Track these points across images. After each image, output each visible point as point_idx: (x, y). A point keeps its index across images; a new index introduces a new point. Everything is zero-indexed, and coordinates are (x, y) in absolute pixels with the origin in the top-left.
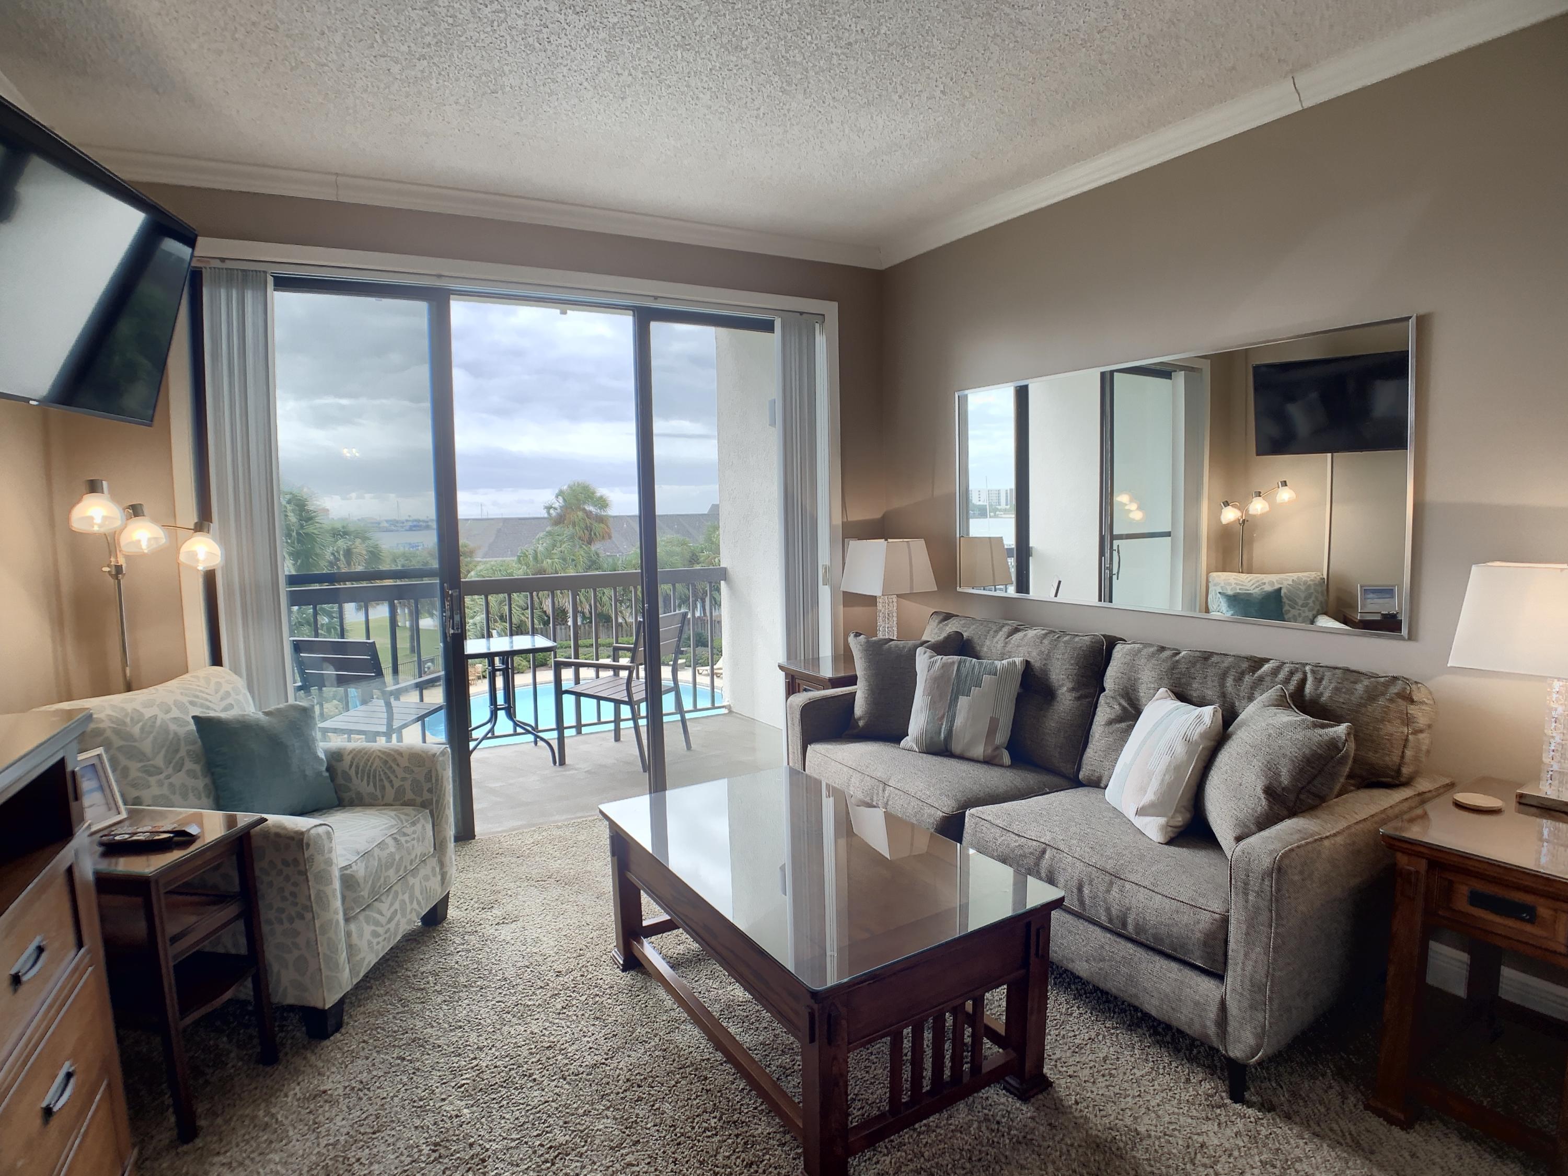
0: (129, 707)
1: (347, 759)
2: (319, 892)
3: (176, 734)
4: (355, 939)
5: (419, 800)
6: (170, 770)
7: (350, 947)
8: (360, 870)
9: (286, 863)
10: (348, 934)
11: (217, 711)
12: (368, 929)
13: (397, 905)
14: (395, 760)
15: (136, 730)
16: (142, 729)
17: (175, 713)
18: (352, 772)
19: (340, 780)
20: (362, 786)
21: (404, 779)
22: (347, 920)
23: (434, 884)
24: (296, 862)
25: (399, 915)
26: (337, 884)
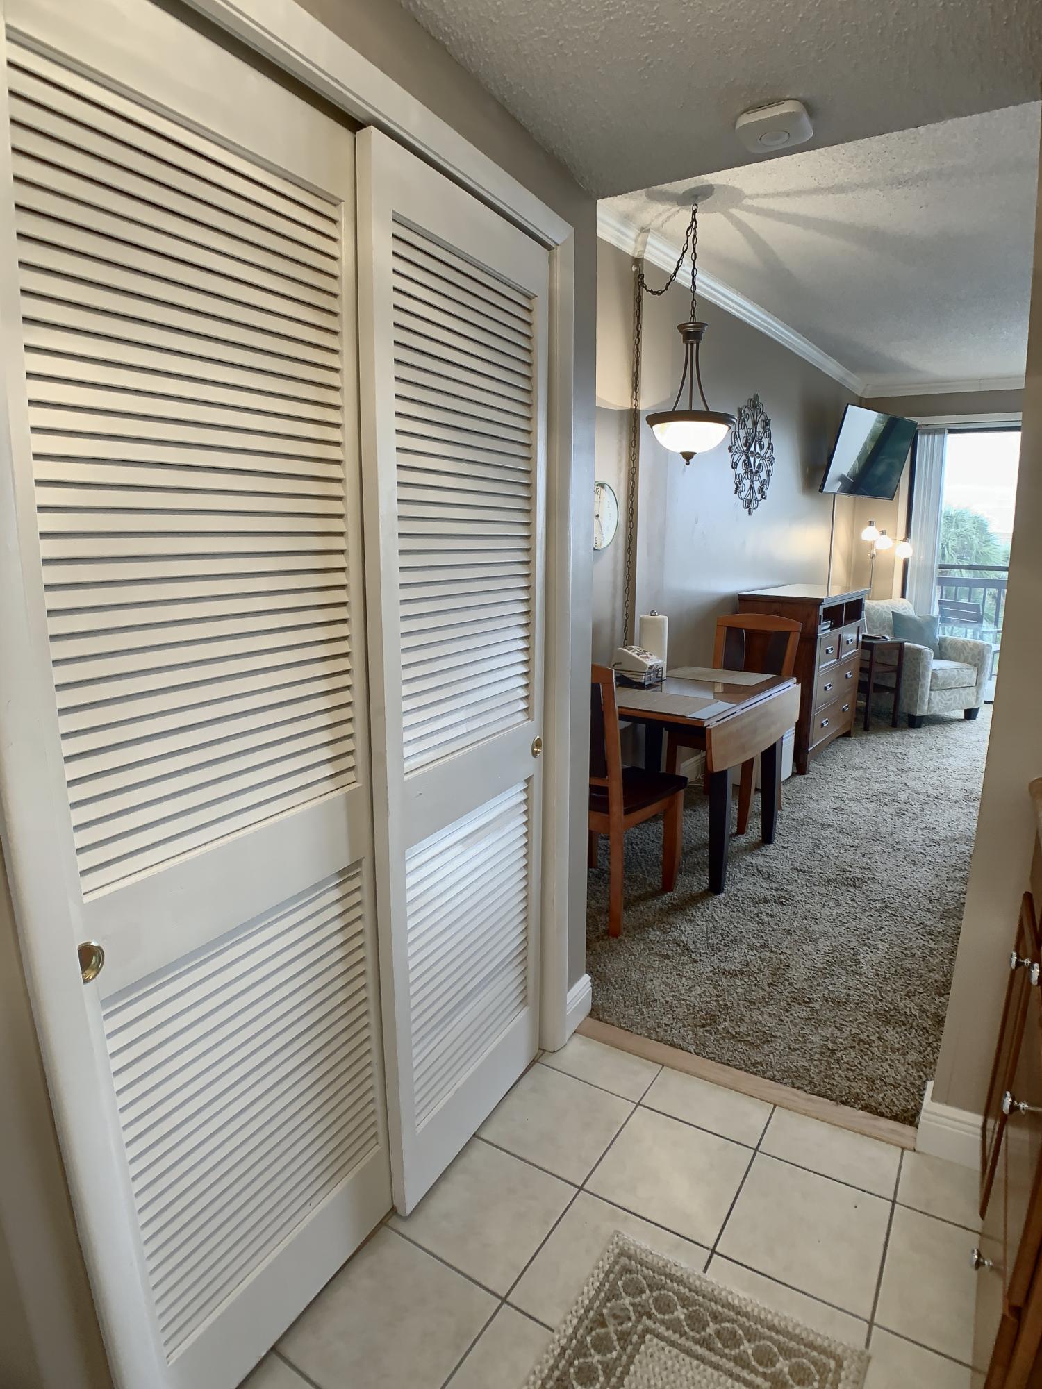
0: (871, 604)
1: (948, 642)
2: (923, 672)
3: (885, 617)
4: (932, 697)
5: (974, 663)
6: (880, 629)
7: (930, 699)
8: (940, 674)
9: (914, 659)
10: (930, 695)
11: (901, 612)
12: (938, 698)
13: (952, 697)
14: (967, 644)
15: (872, 612)
16: (874, 613)
17: (886, 610)
18: (949, 648)
19: (943, 650)
20: (951, 653)
21: (969, 653)
22: (931, 690)
23: (973, 699)
24: (917, 659)
25: (952, 701)
26: (930, 674)
